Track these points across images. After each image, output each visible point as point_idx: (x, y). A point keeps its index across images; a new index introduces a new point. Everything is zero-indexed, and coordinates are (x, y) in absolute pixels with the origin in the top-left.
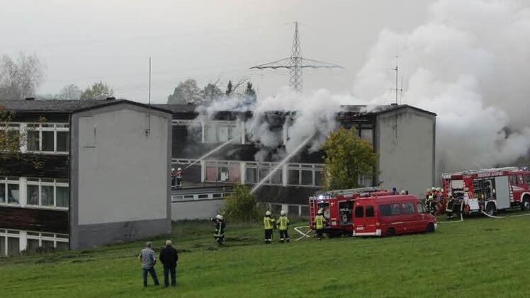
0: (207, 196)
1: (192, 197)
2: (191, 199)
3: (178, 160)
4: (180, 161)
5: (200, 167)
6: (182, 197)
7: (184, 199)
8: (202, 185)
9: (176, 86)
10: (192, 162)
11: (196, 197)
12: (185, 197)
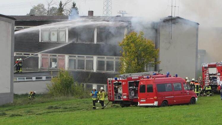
0: (41, 78)
1: (31, 78)
2: (30, 80)
3: (23, 53)
4: (25, 54)
5: (38, 58)
6: (24, 78)
7: (25, 80)
8: (39, 71)
9: (32, 8)
10: (32, 54)
11: (34, 78)
12: (26, 78)
